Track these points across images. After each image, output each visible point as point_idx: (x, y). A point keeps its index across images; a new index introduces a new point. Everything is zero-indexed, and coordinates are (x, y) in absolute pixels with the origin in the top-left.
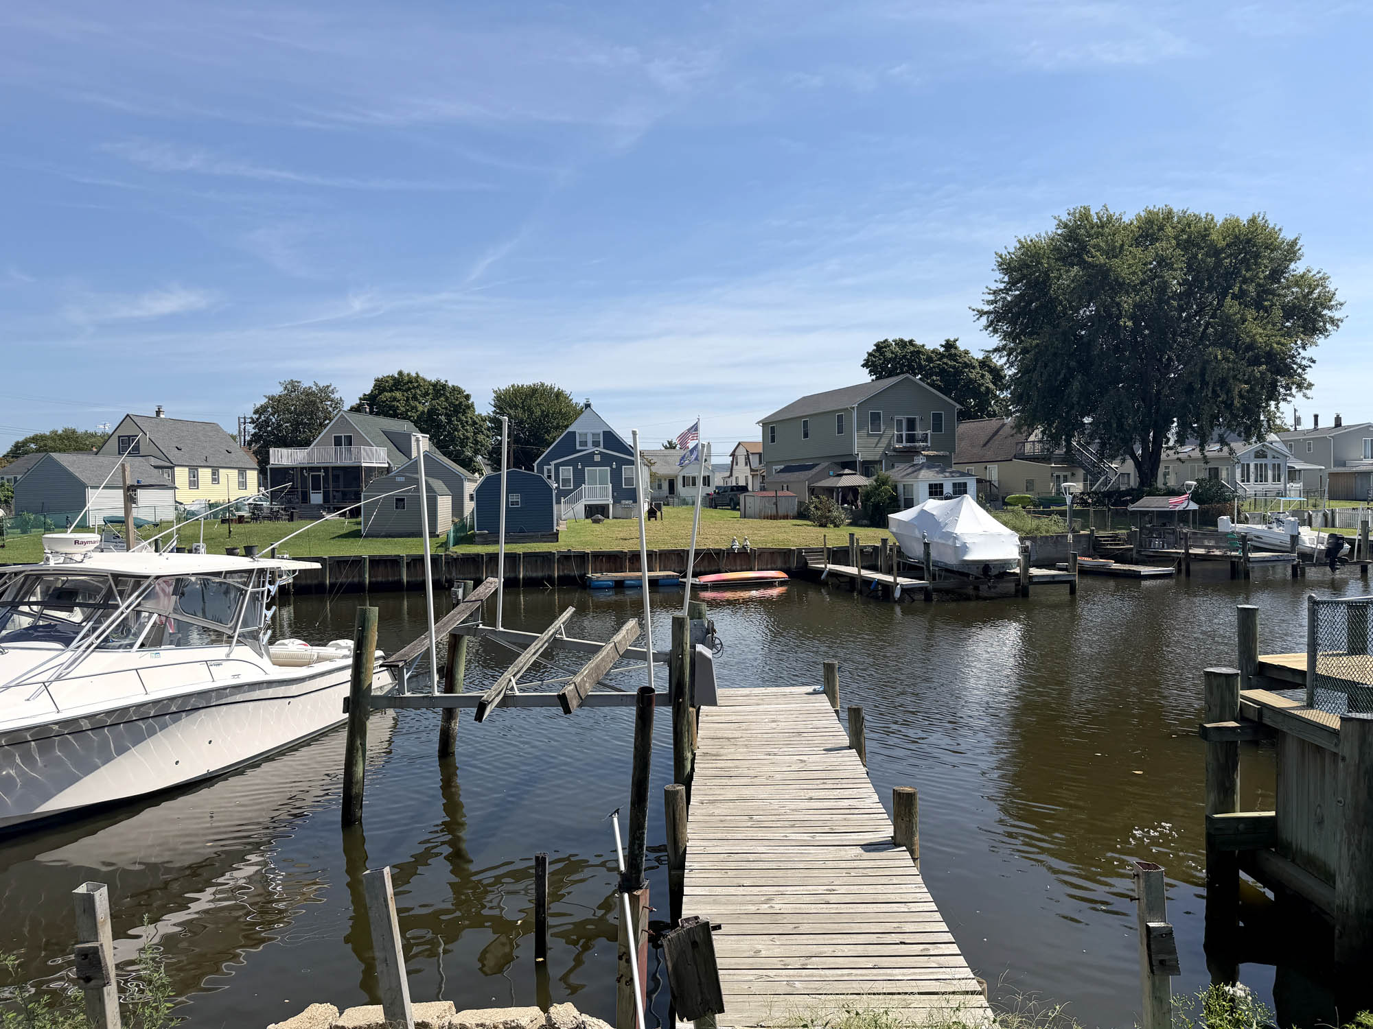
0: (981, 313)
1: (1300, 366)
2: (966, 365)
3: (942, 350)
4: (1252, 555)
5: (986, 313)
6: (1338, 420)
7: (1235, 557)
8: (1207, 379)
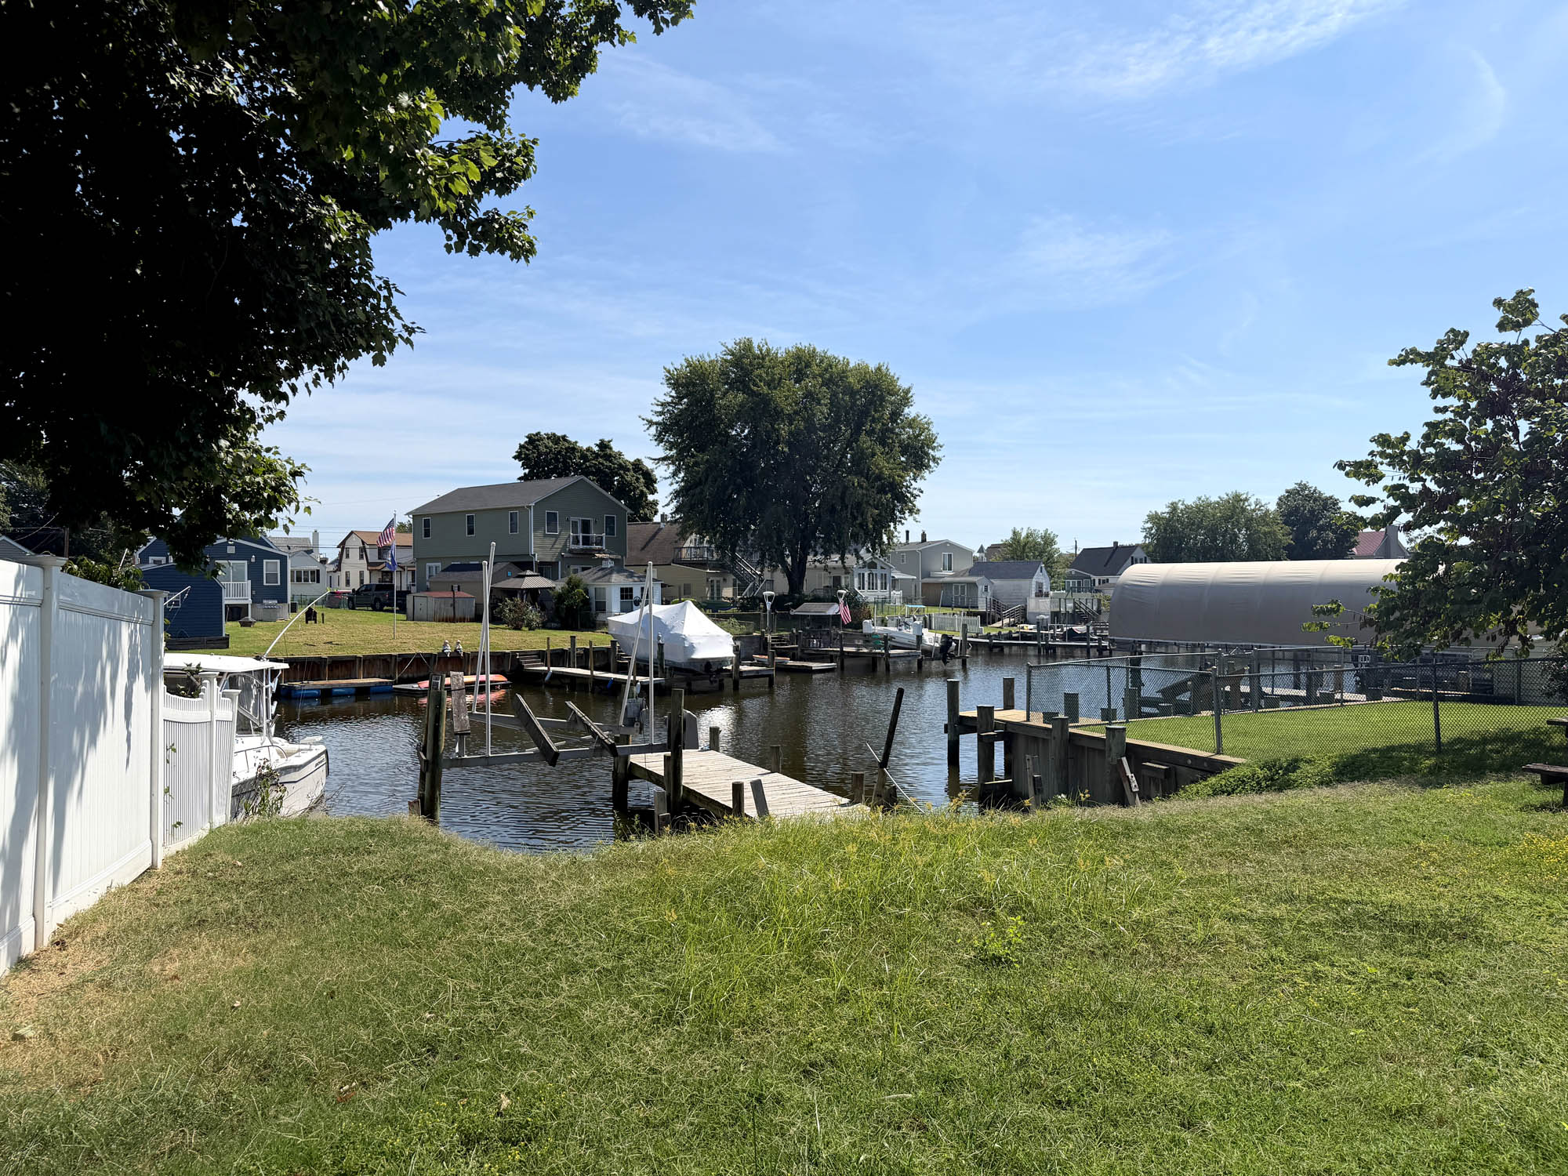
0: (651, 423)
1: (912, 495)
2: (621, 466)
3: (596, 449)
4: (892, 652)
5: (656, 423)
6: (924, 535)
7: (879, 653)
8: (846, 502)
